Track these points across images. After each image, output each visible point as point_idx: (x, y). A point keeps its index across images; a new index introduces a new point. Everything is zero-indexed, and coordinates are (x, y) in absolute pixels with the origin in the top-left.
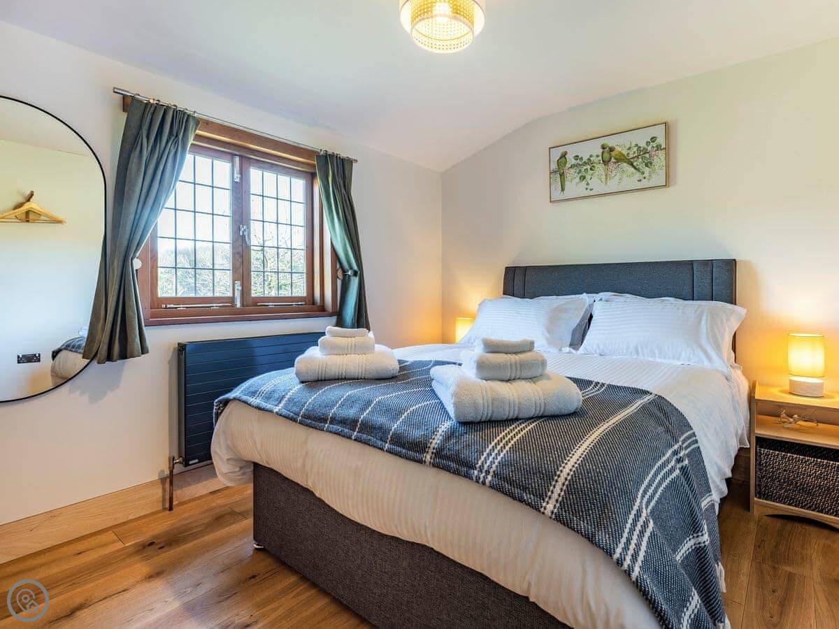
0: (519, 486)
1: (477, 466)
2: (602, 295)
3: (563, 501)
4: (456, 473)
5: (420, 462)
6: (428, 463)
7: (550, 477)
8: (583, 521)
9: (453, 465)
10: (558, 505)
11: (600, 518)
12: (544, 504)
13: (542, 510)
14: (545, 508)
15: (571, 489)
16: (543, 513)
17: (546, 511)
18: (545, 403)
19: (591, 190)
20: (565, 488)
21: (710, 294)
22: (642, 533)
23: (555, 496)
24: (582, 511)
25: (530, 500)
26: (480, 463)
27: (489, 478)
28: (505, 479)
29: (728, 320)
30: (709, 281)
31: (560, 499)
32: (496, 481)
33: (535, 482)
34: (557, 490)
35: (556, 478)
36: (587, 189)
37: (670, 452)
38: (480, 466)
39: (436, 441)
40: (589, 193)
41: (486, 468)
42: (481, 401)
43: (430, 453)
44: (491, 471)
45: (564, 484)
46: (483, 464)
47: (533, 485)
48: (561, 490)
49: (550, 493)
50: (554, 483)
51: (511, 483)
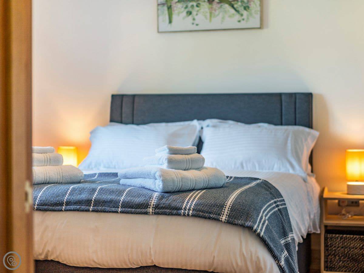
0: (207, 212)
1: (183, 208)
2: (208, 122)
3: (230, 215)
4: (171, 214)
5: (146, 213)
6: (151, 213)
7: (222, 206)
8: (240, 220)
9: (168, 211)
10: (227, 217)
11: (247, 218)
12: (221, 217)
13: (221, 219)
14: (222, 219)
15: (232, 209)
16: (221, 221)
17: (222, 220)
18: (208, 180)
19: (197, 25)
20: (229, 209)
21: (294, 121)
22: (263, 224)
23: (226, 213)
24: (239, 217)
25: (214, 217)
26: (184, 207)
27: (191, 212)
28: (200, 211)
29: (306, 140)
30: (293, 110)
31: (228, 214)
32: (195, 212)
33: (215, 209)
34: (226, 211)
35: (225, 206)
36: (193, 24)
37: (272, 201)
38: (184, 208)
39: (154, 202)
40: (195, 28)
41: (188, 208)
42: (175, 179)
43: (152, 208)
44: (191, 209)
45: (229, 208)
46: (186, 207)
47: (214, 211)
48: (228, 210)
49: (223, 213)
50: (224, 208)
51: (203, 212)
